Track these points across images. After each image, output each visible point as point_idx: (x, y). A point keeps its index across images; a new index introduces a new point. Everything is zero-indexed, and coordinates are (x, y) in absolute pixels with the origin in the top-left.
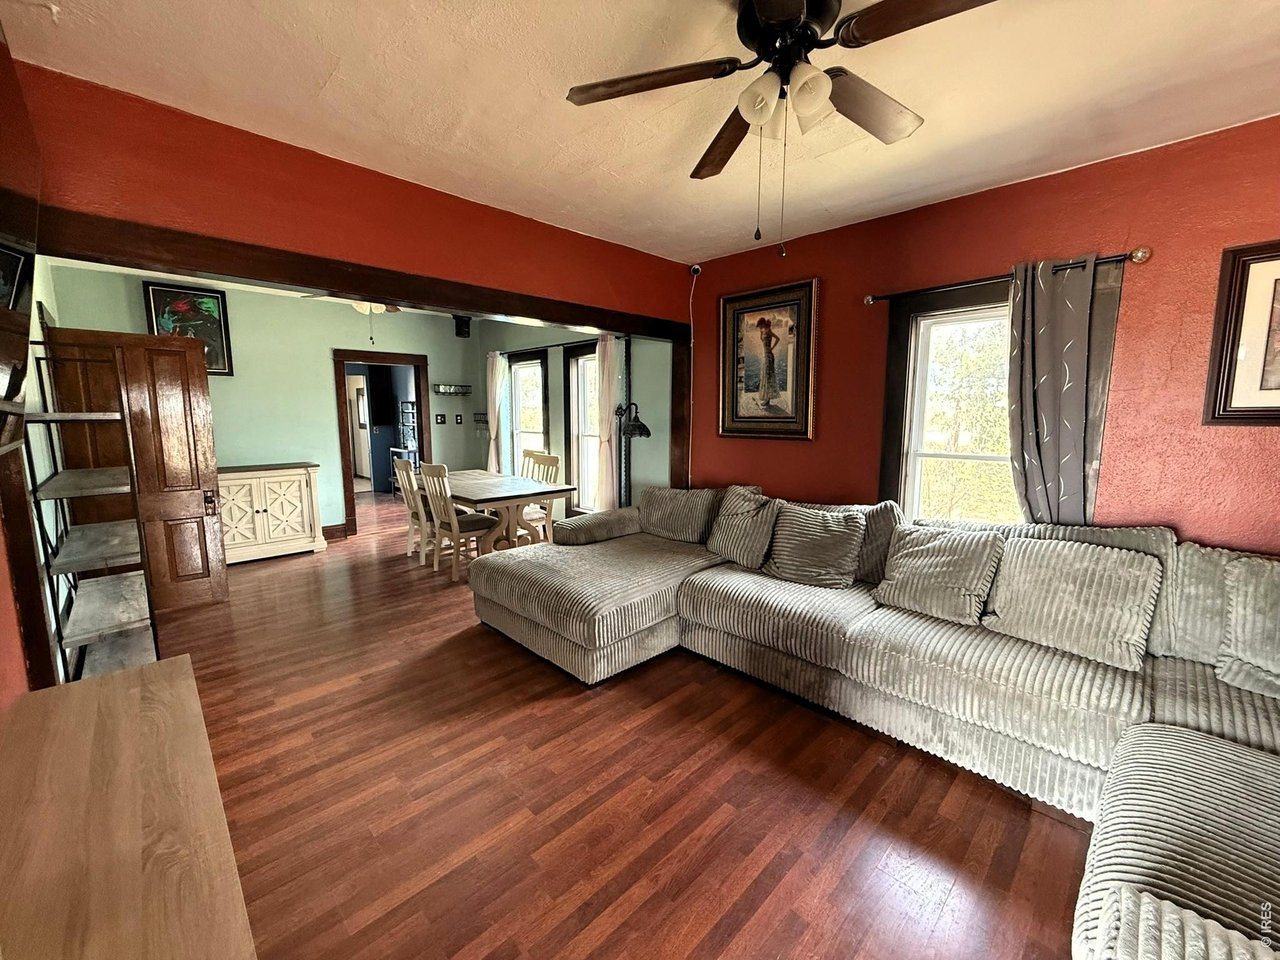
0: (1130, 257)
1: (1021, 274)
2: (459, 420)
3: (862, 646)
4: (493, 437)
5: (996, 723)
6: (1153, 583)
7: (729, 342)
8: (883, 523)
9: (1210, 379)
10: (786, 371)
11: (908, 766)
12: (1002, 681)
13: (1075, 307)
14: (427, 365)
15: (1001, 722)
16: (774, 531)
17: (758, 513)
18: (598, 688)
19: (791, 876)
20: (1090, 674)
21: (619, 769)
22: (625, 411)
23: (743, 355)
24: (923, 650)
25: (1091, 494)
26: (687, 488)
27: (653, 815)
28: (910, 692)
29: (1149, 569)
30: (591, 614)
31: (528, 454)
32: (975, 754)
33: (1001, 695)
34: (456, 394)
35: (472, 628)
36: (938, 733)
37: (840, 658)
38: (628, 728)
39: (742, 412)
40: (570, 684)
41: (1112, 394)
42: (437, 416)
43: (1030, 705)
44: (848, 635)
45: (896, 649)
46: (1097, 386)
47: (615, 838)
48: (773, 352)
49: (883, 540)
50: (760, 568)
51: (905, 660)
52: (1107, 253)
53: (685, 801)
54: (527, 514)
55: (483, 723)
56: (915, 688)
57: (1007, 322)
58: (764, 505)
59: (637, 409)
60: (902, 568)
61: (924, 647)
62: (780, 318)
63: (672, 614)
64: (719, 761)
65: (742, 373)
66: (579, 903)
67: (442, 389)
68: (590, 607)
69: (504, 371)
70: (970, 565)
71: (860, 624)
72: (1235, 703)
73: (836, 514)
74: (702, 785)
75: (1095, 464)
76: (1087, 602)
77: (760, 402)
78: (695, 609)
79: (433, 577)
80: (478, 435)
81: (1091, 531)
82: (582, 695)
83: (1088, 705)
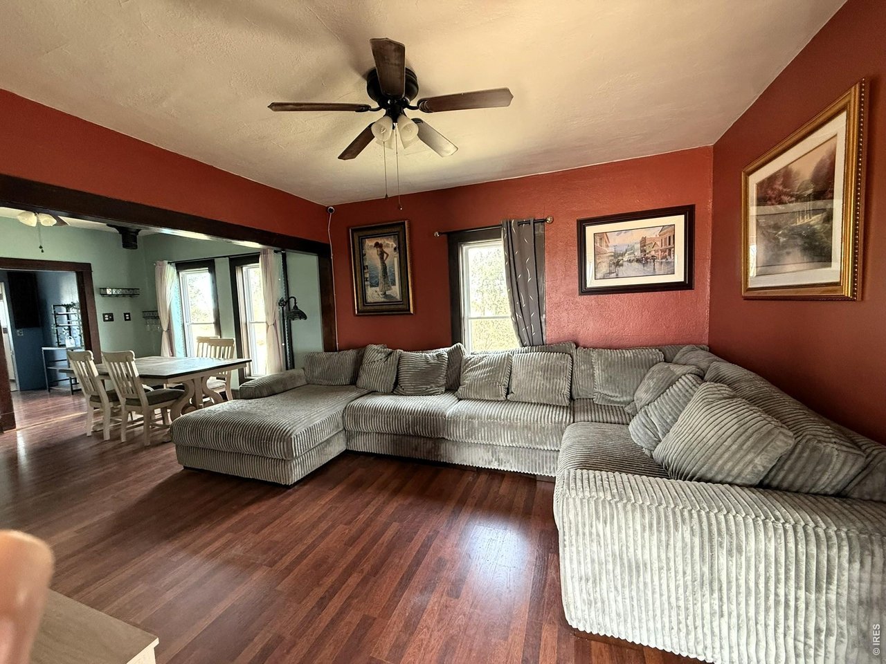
0: (546, 220)
1: (505, 223)
2: (127, 317)
3: (454, 420)
4: (165, 328)
5: (518, 443)
6: (569, 366)
7: (357, 256)
8: (456, 355)
9: (579, 276)
10: (394, 274)
11: (483, 478)
12: (518, 421)
13: (528, 241)
14: (91, 271)
15: (520, 441)
16: (398, 369)
17: (387, 360)
18: (296, 487)
19: (436, 542)
20: (551, 410)
21: (324, 526)
22: (286, 302)
23: (367, 264)
24: (483, 415)
25: (544, 331)
26: (336, 351)
27: (352, 541)
28: (480, 438)
29: (567, 360)
30: (288, 435)
31: (202, 340)
32: (511, 461)
33: (519, 427)
34: (124, 295)
35: (176, 474)
36: (495, 457)
37: (444, 430)
38: (323, 503)
39: (369, 300)
40: (275, 489)
41: (547, 284)
42: (104, 315)
43: (530, 429)
44: (447, 416)
45: (471, 417)
46: (541, 279)
47: (330, 561)
48: (386, 262)
49: (458, 365)
50: (392, 392)
51: (476, 422)
52: (538, 217)
53: (370, 529)
54: (209, 384)
55: (209, 530)
56: (482, 436)
57: (501, 248)
58: (391, 353)
59: (295, 301)
60: (469, 377)
61: (484, 413)
62: (388, 242)
63: (341, 429)
64: (385, 504)
65: (367, 275)
66: (317, 600)
67: (109, 292)
68: (287, 431)
69: (173, 275)
70: (499, 370)
71: (452, 409)
72: (600, 410)
73: (431, 354)
74: (379, 518)
75: (544, 316)
76: (547, 379)
77: (380, 293)
78: (357, 423)
79: (121, 447)
80: (148, 329)
81: (545, 347)
82: (285, 493)
83: (552, 422)
